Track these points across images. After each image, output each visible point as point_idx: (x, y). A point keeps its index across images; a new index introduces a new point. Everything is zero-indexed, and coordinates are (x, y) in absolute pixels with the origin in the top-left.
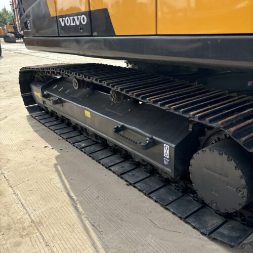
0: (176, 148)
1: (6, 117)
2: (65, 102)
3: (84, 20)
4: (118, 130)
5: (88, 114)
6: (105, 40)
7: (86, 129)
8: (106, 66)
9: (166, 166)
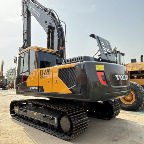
0: (58, 119)
1: (3, 119)
2: (28, 111)
3: (37, 88)
4: (44, 117)
5: (35, 114)
6: (42, 93)
7: (34, 119)
8: (42, 99)
9: (56, 124)
